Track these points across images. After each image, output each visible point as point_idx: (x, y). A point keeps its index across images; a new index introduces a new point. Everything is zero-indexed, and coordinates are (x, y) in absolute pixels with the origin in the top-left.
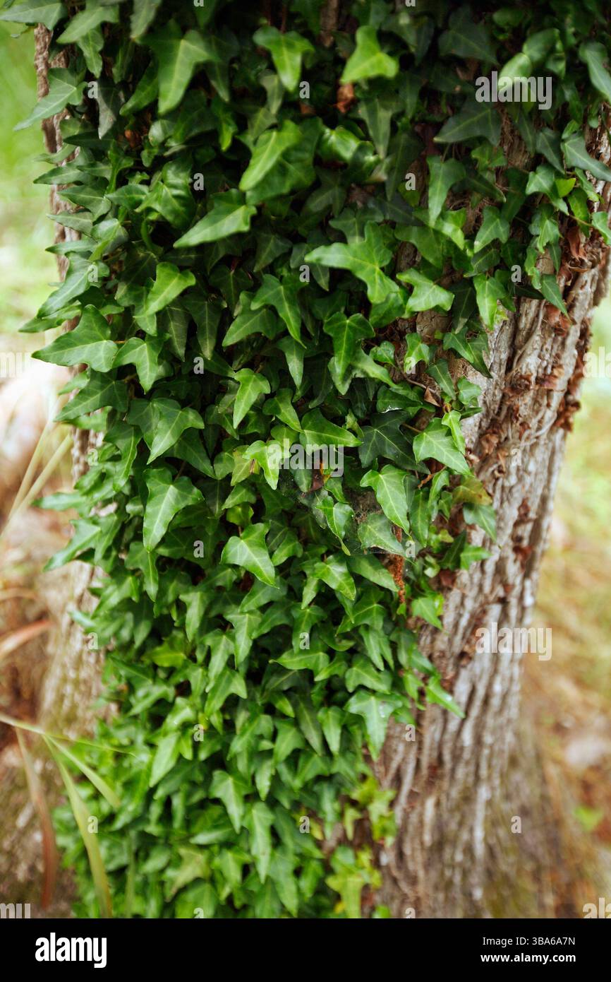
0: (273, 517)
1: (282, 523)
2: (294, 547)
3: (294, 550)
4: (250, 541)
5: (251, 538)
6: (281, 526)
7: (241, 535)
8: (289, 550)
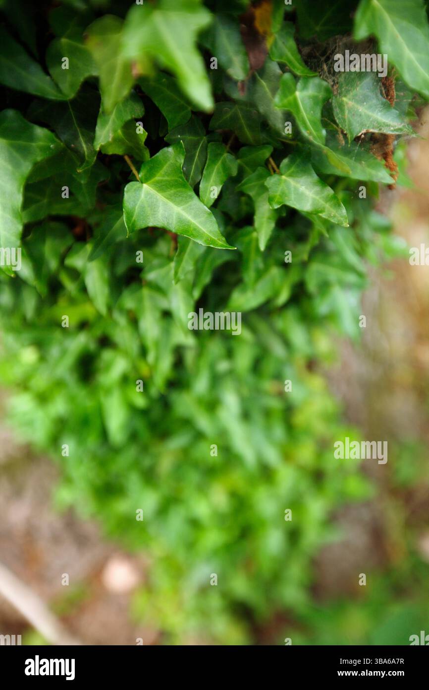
0: (182, 129)
1: (196, 134)
2: (224, 164)
3: (225, 168)
4: (158, 182)
5: (158, 178)
6: (195, 138)
7: (140, 176)
8: (218, 172)
